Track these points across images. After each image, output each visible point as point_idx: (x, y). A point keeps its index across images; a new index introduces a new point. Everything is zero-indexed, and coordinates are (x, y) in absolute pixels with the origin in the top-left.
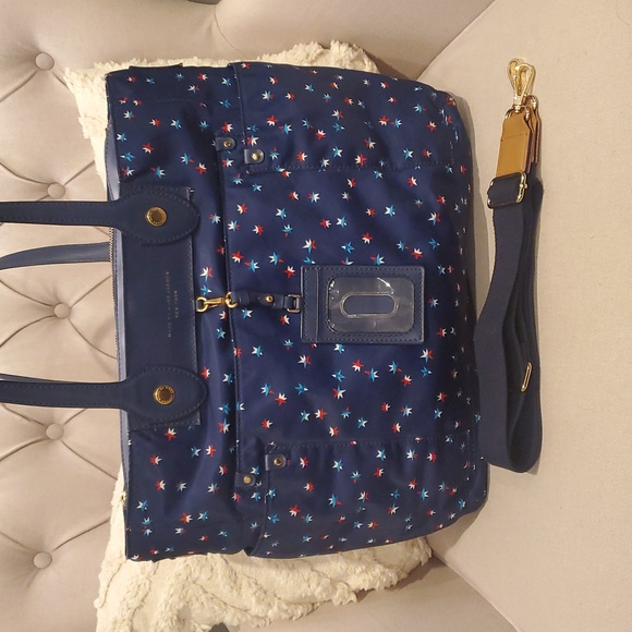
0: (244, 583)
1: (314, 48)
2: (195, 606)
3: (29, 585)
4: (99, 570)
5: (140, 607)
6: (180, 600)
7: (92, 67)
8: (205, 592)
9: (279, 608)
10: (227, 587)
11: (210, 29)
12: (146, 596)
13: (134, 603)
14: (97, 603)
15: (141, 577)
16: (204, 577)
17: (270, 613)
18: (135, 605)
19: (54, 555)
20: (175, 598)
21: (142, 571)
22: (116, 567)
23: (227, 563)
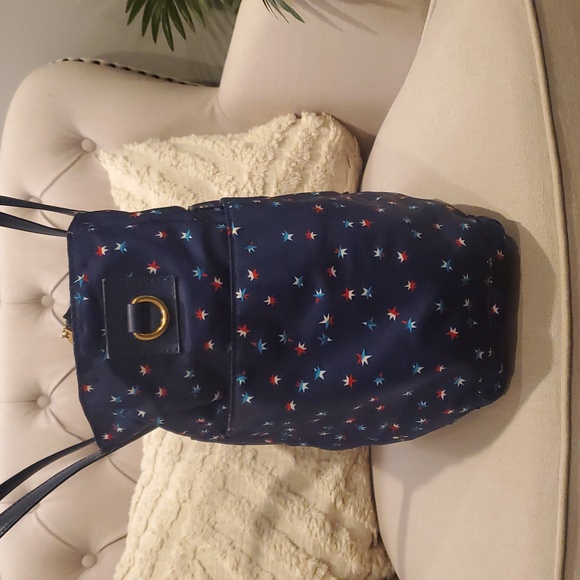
1: (286, 120)
4: (113, 572)
7: (122, 148)
11: (213, 109)
19: (98, 556)
21: (141, 573)
22: (125, 570)
23: (204, 570)
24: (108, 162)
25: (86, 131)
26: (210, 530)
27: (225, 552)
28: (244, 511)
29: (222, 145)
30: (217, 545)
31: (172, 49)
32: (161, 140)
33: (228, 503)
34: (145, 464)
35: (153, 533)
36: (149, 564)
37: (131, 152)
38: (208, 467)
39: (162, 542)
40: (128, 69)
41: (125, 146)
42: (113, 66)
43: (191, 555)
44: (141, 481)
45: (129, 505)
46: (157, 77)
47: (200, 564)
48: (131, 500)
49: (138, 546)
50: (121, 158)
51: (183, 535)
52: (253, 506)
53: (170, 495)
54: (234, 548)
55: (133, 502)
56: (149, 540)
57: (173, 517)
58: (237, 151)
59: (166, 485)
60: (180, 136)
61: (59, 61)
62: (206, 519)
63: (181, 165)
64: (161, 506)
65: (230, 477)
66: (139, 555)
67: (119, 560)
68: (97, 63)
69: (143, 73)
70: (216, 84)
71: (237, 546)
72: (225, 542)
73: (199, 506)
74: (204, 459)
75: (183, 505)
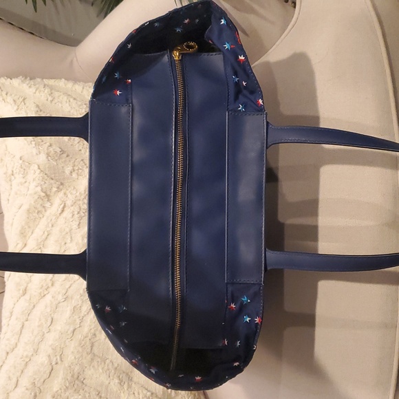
26: (80, 384)
28: (108, 370)
33: (95, 363)
35: (27, 389)
38: (79, 336)
39: (36, 396)
51: (55, 390)
52: (116, 365)
53: (42, 359)
56: (22, 395)
57: (46, 376)
62: (76, 376)
64: (31, 370)
65: (96, 344)
71: (103, 395)
72: (94, 393)
73: (70, 367)
74: (74, 330)
75: (55, 366)
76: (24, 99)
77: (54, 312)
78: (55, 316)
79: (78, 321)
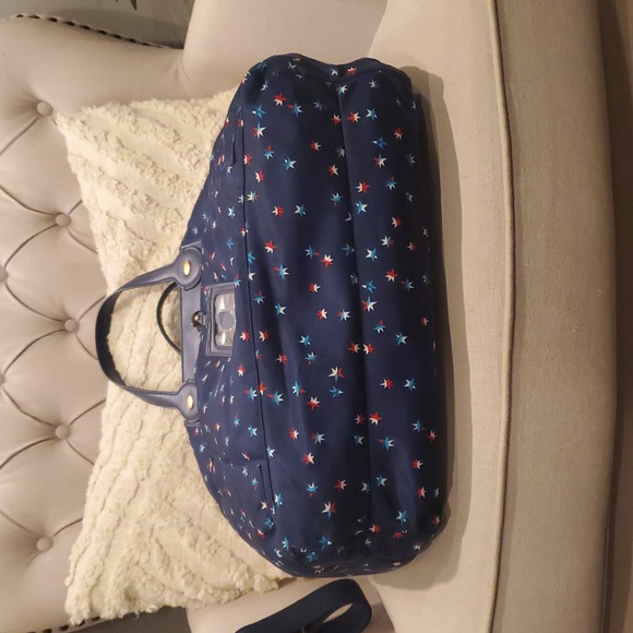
0: (176, 567)
2: (138, 586)
3: (28, 565)
4: (69, 553)
5: (96, 585)
6: (126, 580)
7: (81, 111)
8: (145, 574)
9: (206, 591)
10: (162, 570)
11: (177, 71)
12: (100, 575)
13: (91, 582)
14: (67, 582)
15: (97, 558)
16: (143, 560)
17: (199, 597)
18: (92, 583)
19: (54, 539)
20: (121, 578)
21: (98, 553)
22: (81, 550)
23: (162, 548)
24: (65, 126)
25: (41, 93)
26: (168, 507)
27: (182, 529)
29: (185, 111)
30: (175, 522)
31: (135, 7)
32: (121, 104)
33: (187, 481)
34: (103, 445)
35: (110, 512)
36: (105, 543)
37: (89, 116)
38: (168, 444)
39: (119, 520)
40: (87, 28)
41: (83, 109)
42: (71, 24)
43: (148, 533)
44: (99, 462)
45: (87, 486)
46: (118, 37)
47: (157, 541)
48: (88, 480)
49: (94, 526)
50: (78, 122)
51: (141, 514)
53: (128, 473)
54: (192, 525)
55: (91, 482)
56: (106, 519)
57: (131, 495)
58: (200, 118)
59: (125, 463)
60: (141, 100)
61: (13, 17)
62: (163, 497)
63: (140, 131)
64: (119, 485)
66: (95, 534)
67: (75, 541)
68: (54, 20)
69: (103, 33)
70: (181, 46)
71: (195, 523)
72: (183, 519)
73: (157, 483)
74: (163, 437)
75: (141, 483)
76: (106, 134)
77: (144, 413)
78: (146, 419)
79: (168, 425)
